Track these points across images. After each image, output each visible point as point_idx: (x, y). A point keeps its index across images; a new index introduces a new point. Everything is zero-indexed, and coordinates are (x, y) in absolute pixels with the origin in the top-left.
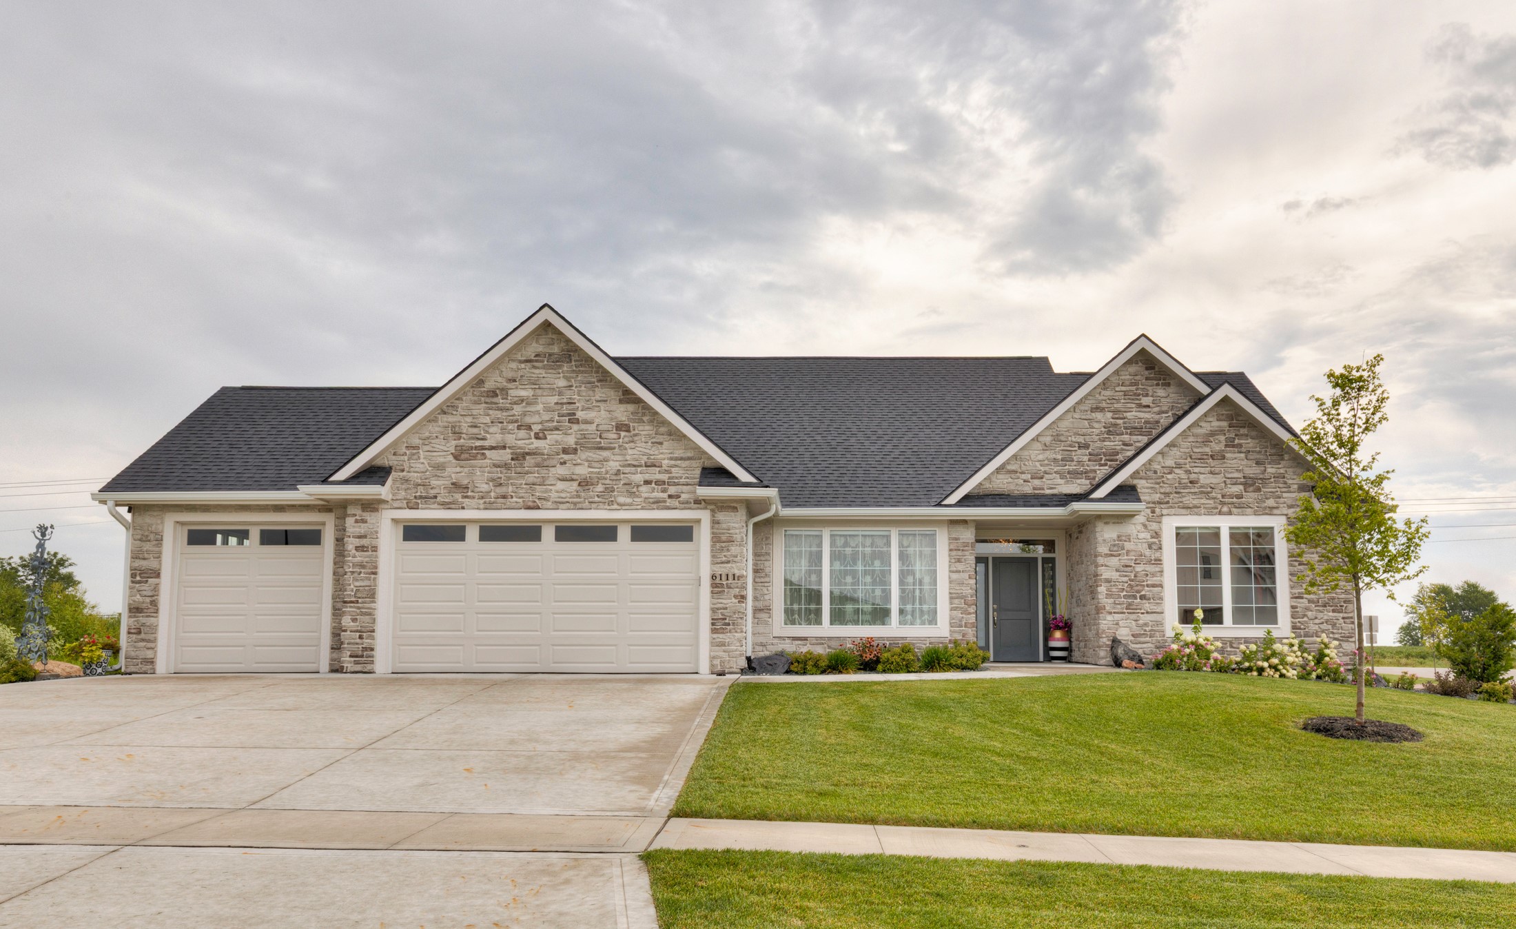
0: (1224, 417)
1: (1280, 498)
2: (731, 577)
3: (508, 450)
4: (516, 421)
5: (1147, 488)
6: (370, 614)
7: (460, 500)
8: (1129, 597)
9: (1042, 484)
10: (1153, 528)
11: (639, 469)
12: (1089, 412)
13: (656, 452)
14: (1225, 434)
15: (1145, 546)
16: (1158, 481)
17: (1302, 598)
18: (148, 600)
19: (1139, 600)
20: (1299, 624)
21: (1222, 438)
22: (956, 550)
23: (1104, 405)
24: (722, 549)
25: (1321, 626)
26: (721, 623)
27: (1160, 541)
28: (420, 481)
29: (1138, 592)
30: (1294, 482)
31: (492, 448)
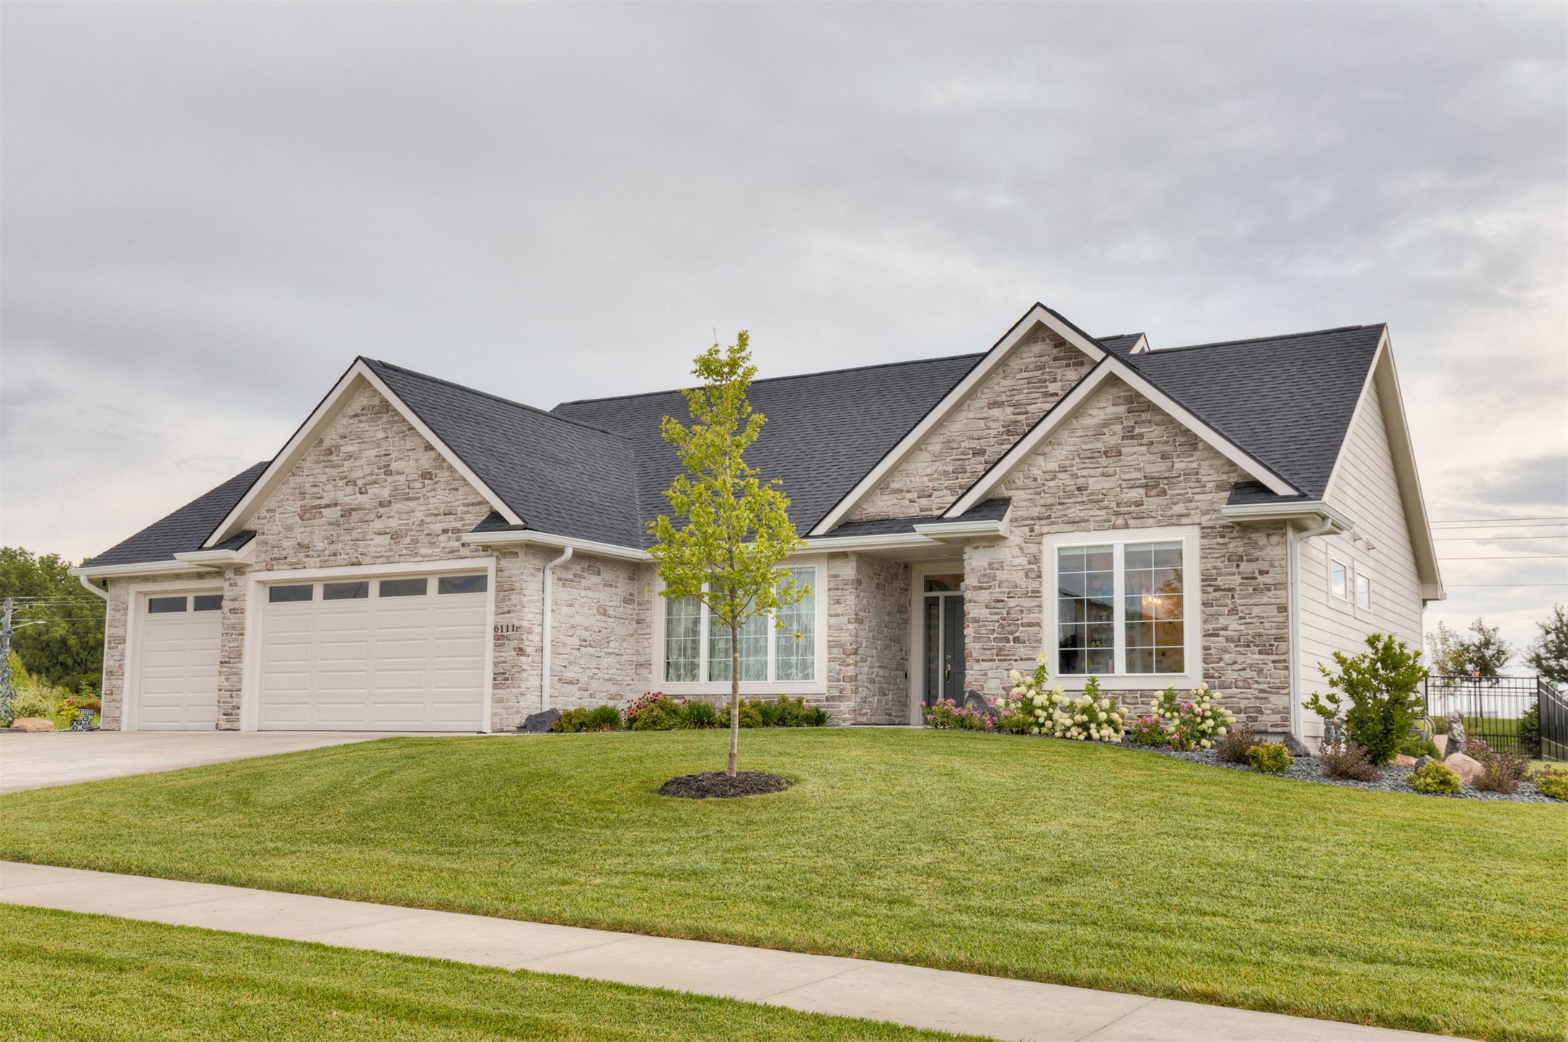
0: (1121, 400)
1: (1191, 501)
2: (510, 628)
3: (339, 507)
4: (345, 478)
5: (1025, 500)
6: (237, 674)
7: (304, 559)
8: (1000, 640)
9: (930, 503)
10: (1030, 551)
11: (439, 518)
12: (986, 409)
13: (453, 500)
14: (1122, 423)
15: (1022, 574)
16: (1038, 490)
17: (1218, 635)
18: (117, 664)
19: (1012, 643)
20: (1212, 671)
21: (1118, 428)
22: (835, 589)
23: (1003, 398)
24: (504, 599)
25: (1242, 673)
26: (503, 678)
27: (1039, 567)
28: (275, 543)
29: (1011, 633)
30: (1210, 478)
31: (327, 506)
